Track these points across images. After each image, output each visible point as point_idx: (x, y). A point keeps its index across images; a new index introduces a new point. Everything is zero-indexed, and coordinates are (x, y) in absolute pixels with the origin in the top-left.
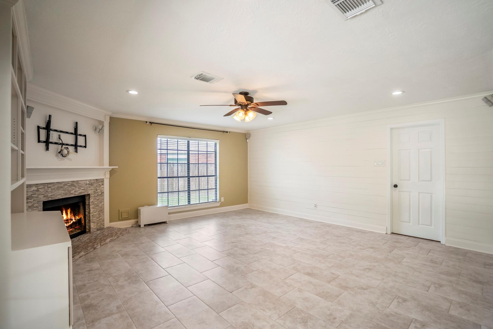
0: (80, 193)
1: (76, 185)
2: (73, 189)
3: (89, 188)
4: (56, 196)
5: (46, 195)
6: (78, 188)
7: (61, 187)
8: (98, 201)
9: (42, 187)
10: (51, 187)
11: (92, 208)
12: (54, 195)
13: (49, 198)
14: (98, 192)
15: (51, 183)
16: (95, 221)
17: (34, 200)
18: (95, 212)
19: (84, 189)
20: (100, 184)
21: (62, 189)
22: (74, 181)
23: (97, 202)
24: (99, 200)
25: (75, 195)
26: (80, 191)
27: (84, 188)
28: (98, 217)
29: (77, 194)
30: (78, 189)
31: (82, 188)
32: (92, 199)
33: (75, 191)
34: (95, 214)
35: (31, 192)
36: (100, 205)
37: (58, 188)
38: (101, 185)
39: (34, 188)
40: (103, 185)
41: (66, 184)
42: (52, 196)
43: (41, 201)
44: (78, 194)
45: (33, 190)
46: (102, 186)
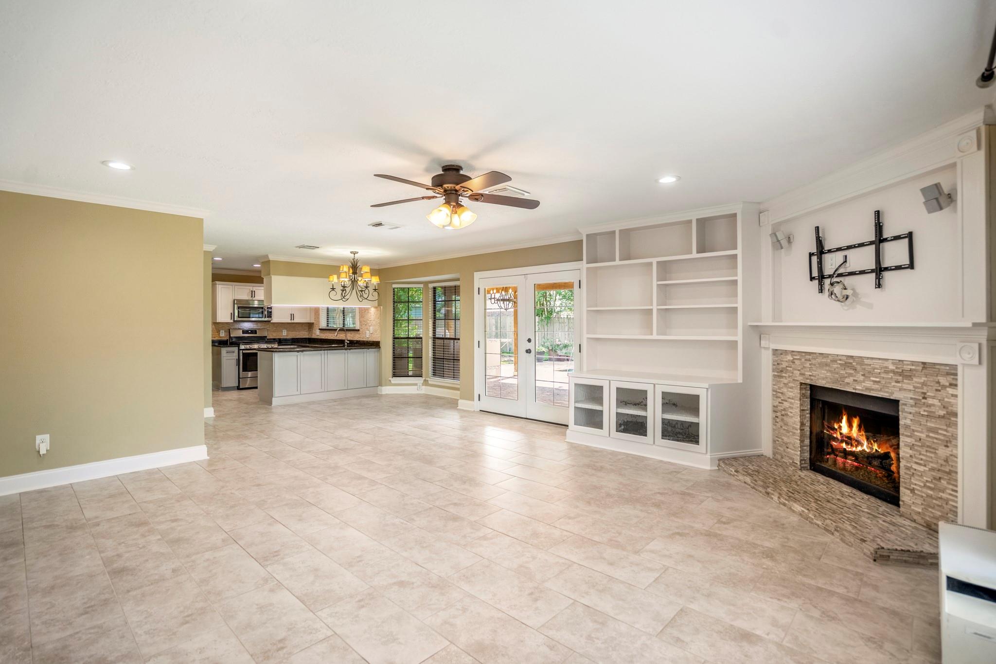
0: (867, 389)
1: (858, 367)
2: (850, 375)
3: (893, 384)
4: (818, 379)
5: (803, 371)
6: (862, 375)
7: (827, 365)
8: (931, 435)
9: (799, 357)
10: (810, 360)
11: (905, 445)
12: (815, 376)
13: (807, 379)
14: (930, 406)
15: (810, 354)
16: (918, 490)
17: (789, 377)
18: (916, 463)
19: (879, 382)
20: (944, 381)
21: (827, 368)
22: (852, 357)
23: (928, 436)
24: (937, 433)
25: (854, 389)
26: (868, 384)
27: (878, 380)
28: (928, 484)
29: (859, 390)
30: (862, 378)
31: (872, 379)
32: (906, 418)
33: (854, 380)
34: (915, 466)
35: (786, 361)
36: (942, 452)
37: (822, 365)
38: (947, 384)
39: (789, 358)
40: (954, 385)
41: (835, 359)
42: (812, 378)
43: (798, 381)
44: (862, 390)
45: (789, 360)
46: (951, 391)
